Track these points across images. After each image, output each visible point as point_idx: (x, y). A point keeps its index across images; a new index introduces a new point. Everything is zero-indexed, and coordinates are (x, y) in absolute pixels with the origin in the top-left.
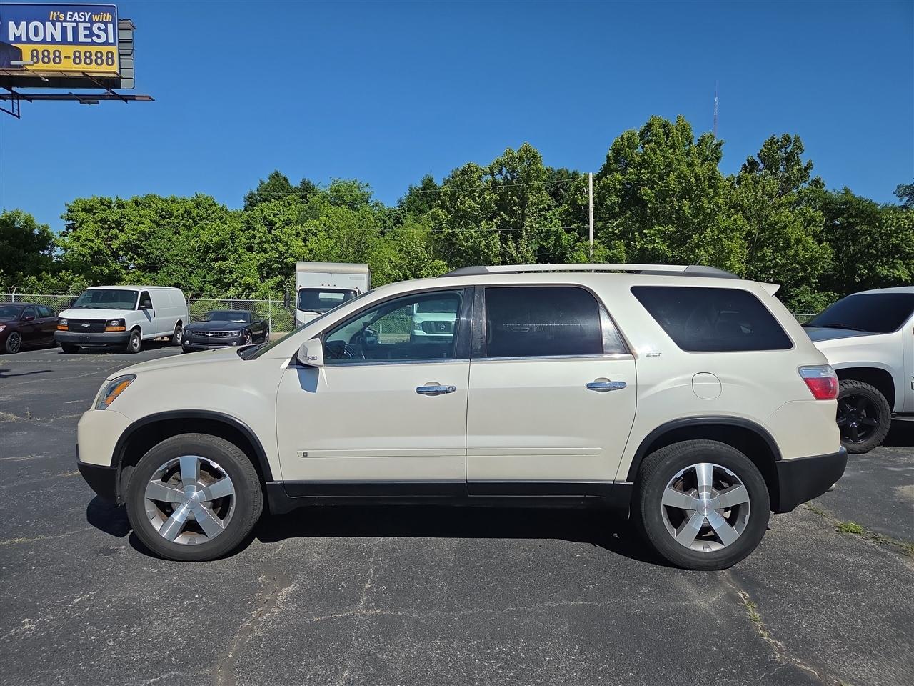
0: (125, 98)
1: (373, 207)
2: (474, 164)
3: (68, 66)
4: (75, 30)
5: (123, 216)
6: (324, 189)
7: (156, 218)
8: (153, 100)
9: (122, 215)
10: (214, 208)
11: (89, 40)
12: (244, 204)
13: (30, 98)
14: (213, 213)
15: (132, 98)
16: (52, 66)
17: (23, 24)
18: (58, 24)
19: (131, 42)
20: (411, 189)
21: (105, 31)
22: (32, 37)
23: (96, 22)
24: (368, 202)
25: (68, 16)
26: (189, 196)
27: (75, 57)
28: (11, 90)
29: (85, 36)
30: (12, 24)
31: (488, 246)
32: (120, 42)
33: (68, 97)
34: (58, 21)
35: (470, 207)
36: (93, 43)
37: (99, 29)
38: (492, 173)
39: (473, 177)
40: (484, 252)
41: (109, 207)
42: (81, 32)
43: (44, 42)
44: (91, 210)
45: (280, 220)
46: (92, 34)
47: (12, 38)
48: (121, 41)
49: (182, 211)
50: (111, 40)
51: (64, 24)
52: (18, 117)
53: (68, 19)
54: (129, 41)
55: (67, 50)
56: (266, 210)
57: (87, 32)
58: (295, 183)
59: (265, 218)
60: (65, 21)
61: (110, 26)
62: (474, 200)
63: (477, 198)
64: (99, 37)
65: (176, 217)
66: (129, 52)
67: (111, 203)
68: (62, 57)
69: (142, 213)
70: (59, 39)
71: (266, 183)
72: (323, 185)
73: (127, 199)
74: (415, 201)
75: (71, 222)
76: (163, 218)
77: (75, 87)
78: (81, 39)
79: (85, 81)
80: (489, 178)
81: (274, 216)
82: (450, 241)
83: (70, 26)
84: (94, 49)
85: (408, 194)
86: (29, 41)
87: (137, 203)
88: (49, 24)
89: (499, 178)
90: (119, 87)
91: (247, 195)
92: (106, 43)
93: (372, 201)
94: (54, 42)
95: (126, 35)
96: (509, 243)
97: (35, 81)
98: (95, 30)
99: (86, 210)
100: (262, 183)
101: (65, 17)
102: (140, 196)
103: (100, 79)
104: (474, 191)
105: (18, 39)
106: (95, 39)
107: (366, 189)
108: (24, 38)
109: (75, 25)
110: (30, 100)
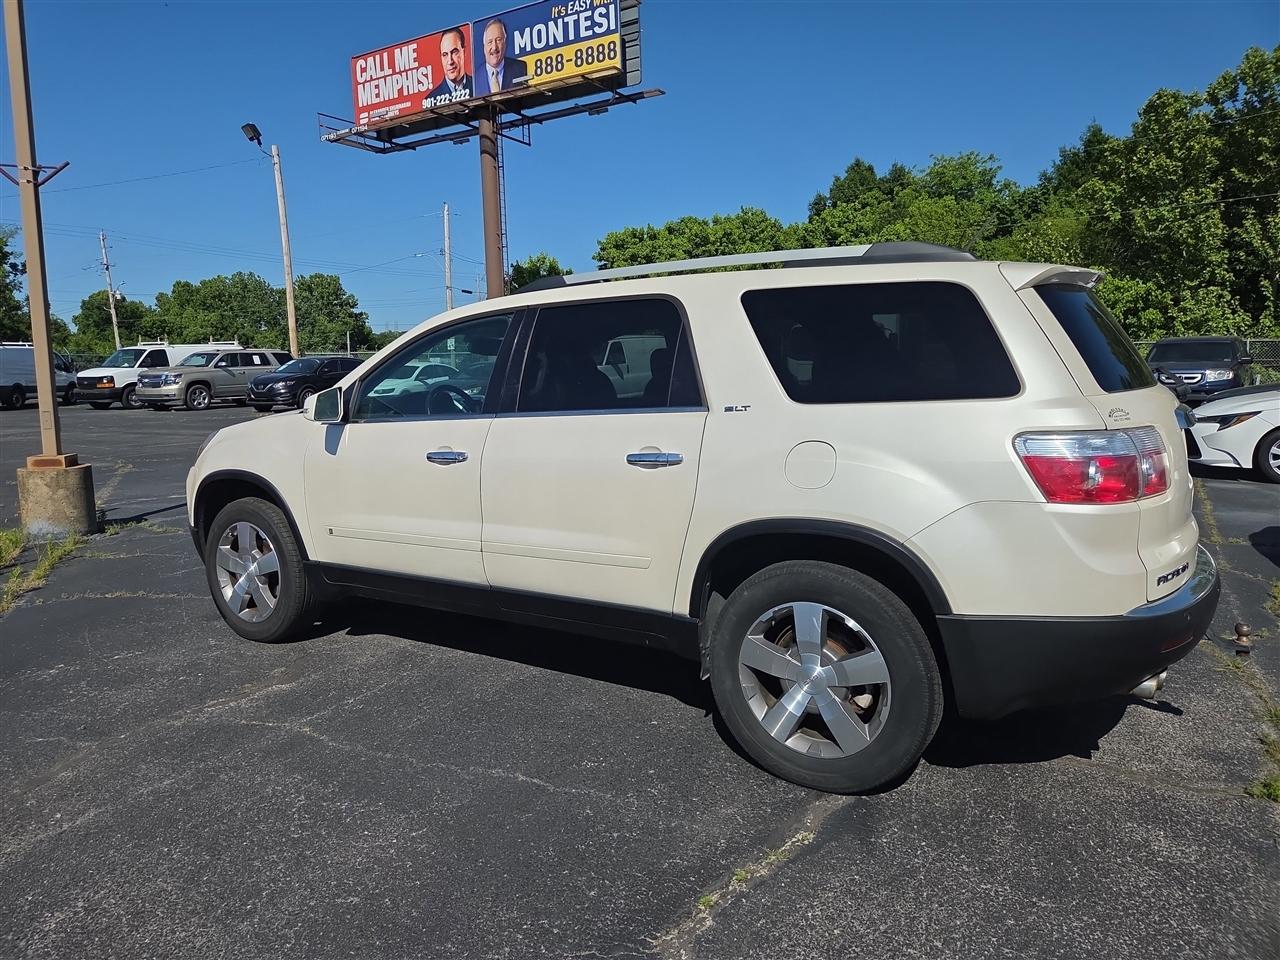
0: (633, 98)
1: (1000, 191)
2: (1170, 90)
3: (570, 71)
4: (577, 23)
5: (654, 249)
6: (920, 176)
7: (689, 246)
8: (663, 93)
9: (654, 247)
10: (763, 225)
11: (590, 33)
12: (809, 213)
13: (539, 119)
14: (763, 231)
15: (640, 96)
16: (555, 75)
17: (528, 30)
18: (560, 21)
19: (637, 23)
20: (1063, 152)
21: (607, 16)
22: (537, 46)
23: (598, 7)
24: (990, 185)
25: (570, 8)
26: (734, 212)
27: (577, 58)
28: (520, 114)
29: (587, 29)
30: (517, 33)
31: (1196, 232)
32: (622, 27)
33: (572, 111)
34: (560, 17)
35: (1160, 167)
36: (595, 36)
37: (601, 15)
38: (1213, 99)
39: (1167, 113)
40: (1188, 245)
41: (641, 240)
42: (583, 24)
43: (547, 47)
44: (623, 246)
45: (847, 230)
46: (595, 24)
47: (517, 52)
48: (624, 25)
49: (720, 234)
50: (613, 27)
51: (566, 20)
52: (529, 145)
53: (569, 12)
54: (635, 22)
55: (568, 52)
56: (828, 218)
57: (589, 23)
58: (882, 172)
59: (827, 229)
60: (567, 15)
61: (612, 7)
62: (1170, 155)
63: (1176, 151)
64: (600, 25)
65: (713, 243)
66: (635, 36)
67: (643, 235)
68: (564, 61)
69: (674, 242)
70: (560, 40)
71: (842, 178)
72: (919, 169)
73: (659, 226)
74: (1070, 172)
75: (603, 262)
76: (698, 246)
77: (581, 96)
78: (583, 33)
79: (587, 86)
80: (1207, 109)
81: (839, 226)
82: (1124, 231)
83: (570, 20)
84: (594, 43)
85: (1058, 163)
86: (534, 51)
87: (670, 230)
88: (551, 24)
89: (1229, 107)
90: (624, 84)
91: (812, 200)
92: (609, 32)
93: (999, 180)
94: (557, 45)
95: (631, 14)
96: (1247, 223)
97: (539, 98)
98: (598, 19)
99: (617, 247)
100: (837, 179)
101: (566, 10)
102: (674, 219)
103: (602, 80)
104: (1171, 139)
105: (523, 51)
106: (597, 30)
107: (988, 165)
108: (528, 49)
109: (575, 17)
110: (540, 122)
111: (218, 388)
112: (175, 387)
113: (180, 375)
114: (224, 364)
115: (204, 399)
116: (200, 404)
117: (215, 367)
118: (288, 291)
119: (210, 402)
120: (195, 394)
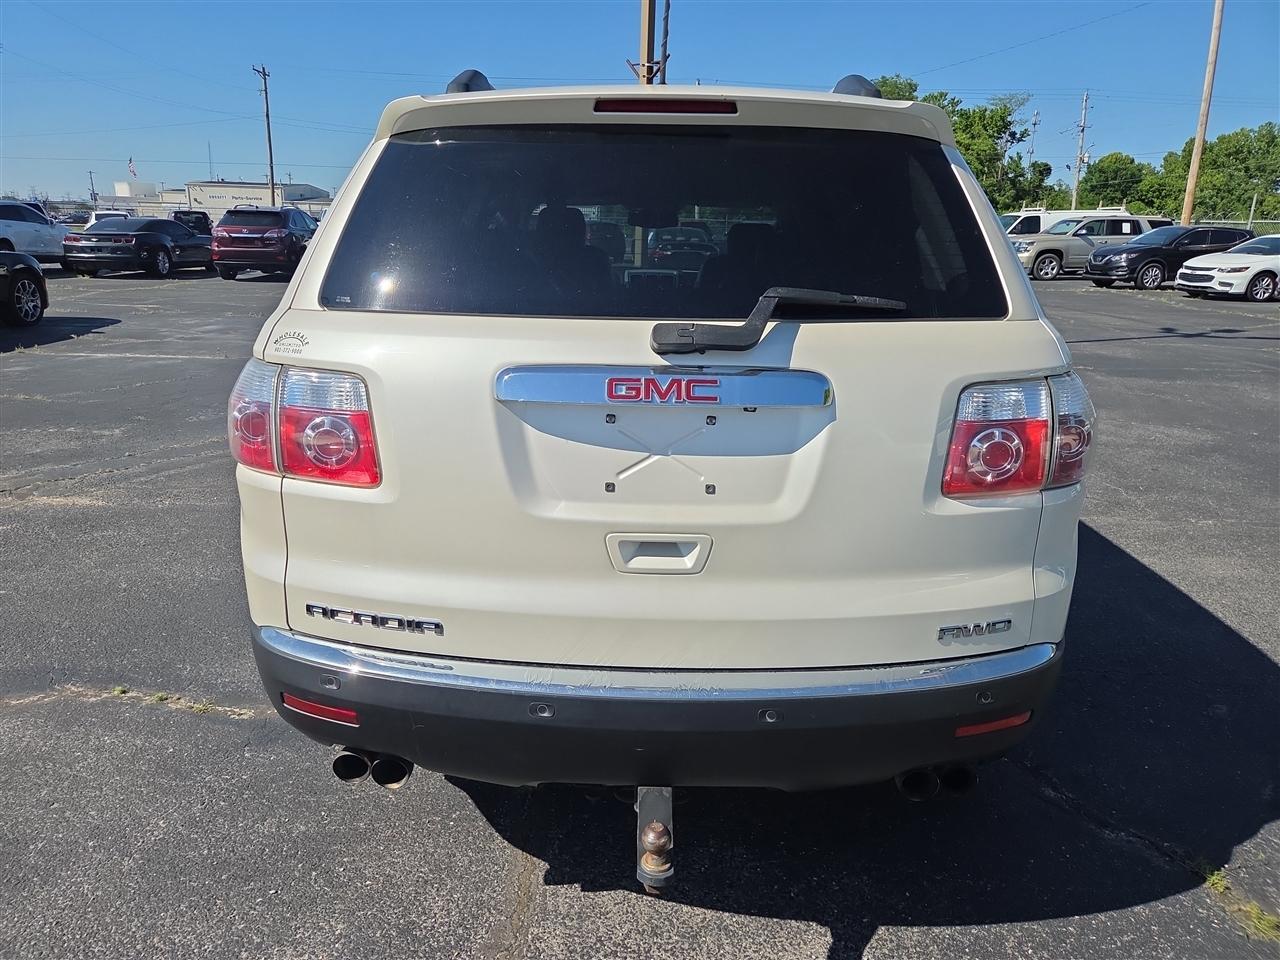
111: (1070, 259)
112: (1026, 254)
113: (1032, 243)
114: (1084, 232)
115: (1053, 269)
116: (1047, 274)
117: (1074, 235)
118: (1197, 140)
119: (1058, 273)
120: (1044, 263)
